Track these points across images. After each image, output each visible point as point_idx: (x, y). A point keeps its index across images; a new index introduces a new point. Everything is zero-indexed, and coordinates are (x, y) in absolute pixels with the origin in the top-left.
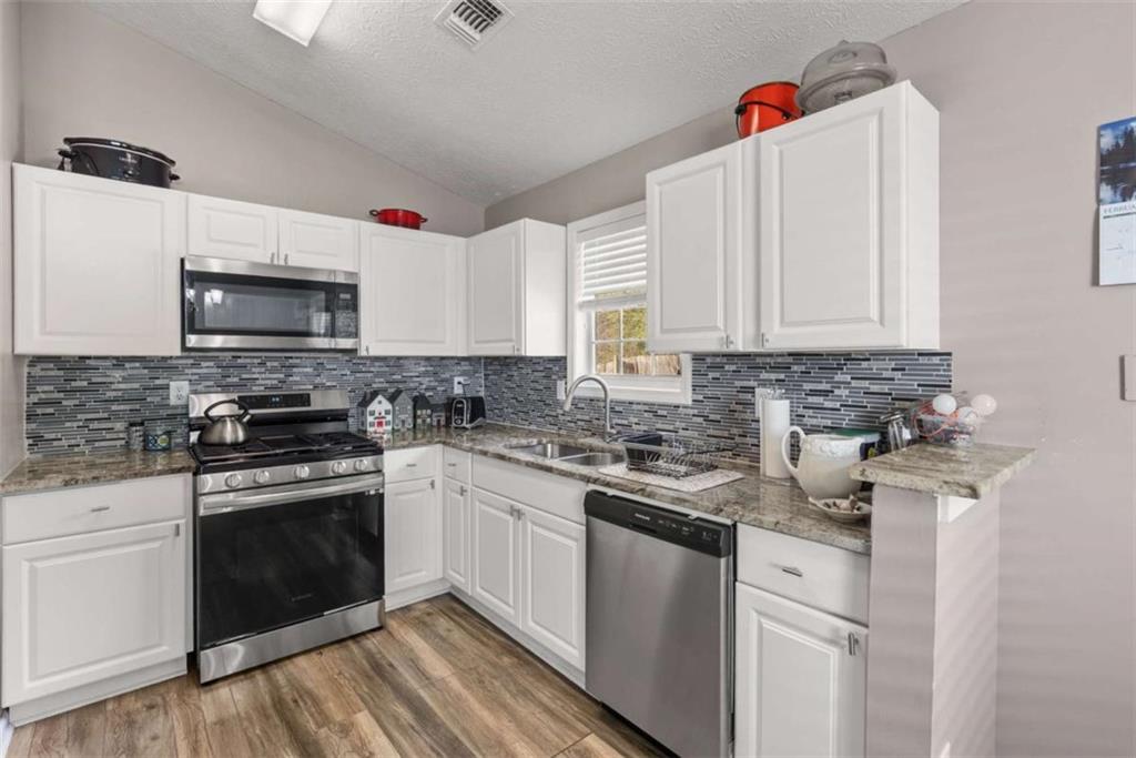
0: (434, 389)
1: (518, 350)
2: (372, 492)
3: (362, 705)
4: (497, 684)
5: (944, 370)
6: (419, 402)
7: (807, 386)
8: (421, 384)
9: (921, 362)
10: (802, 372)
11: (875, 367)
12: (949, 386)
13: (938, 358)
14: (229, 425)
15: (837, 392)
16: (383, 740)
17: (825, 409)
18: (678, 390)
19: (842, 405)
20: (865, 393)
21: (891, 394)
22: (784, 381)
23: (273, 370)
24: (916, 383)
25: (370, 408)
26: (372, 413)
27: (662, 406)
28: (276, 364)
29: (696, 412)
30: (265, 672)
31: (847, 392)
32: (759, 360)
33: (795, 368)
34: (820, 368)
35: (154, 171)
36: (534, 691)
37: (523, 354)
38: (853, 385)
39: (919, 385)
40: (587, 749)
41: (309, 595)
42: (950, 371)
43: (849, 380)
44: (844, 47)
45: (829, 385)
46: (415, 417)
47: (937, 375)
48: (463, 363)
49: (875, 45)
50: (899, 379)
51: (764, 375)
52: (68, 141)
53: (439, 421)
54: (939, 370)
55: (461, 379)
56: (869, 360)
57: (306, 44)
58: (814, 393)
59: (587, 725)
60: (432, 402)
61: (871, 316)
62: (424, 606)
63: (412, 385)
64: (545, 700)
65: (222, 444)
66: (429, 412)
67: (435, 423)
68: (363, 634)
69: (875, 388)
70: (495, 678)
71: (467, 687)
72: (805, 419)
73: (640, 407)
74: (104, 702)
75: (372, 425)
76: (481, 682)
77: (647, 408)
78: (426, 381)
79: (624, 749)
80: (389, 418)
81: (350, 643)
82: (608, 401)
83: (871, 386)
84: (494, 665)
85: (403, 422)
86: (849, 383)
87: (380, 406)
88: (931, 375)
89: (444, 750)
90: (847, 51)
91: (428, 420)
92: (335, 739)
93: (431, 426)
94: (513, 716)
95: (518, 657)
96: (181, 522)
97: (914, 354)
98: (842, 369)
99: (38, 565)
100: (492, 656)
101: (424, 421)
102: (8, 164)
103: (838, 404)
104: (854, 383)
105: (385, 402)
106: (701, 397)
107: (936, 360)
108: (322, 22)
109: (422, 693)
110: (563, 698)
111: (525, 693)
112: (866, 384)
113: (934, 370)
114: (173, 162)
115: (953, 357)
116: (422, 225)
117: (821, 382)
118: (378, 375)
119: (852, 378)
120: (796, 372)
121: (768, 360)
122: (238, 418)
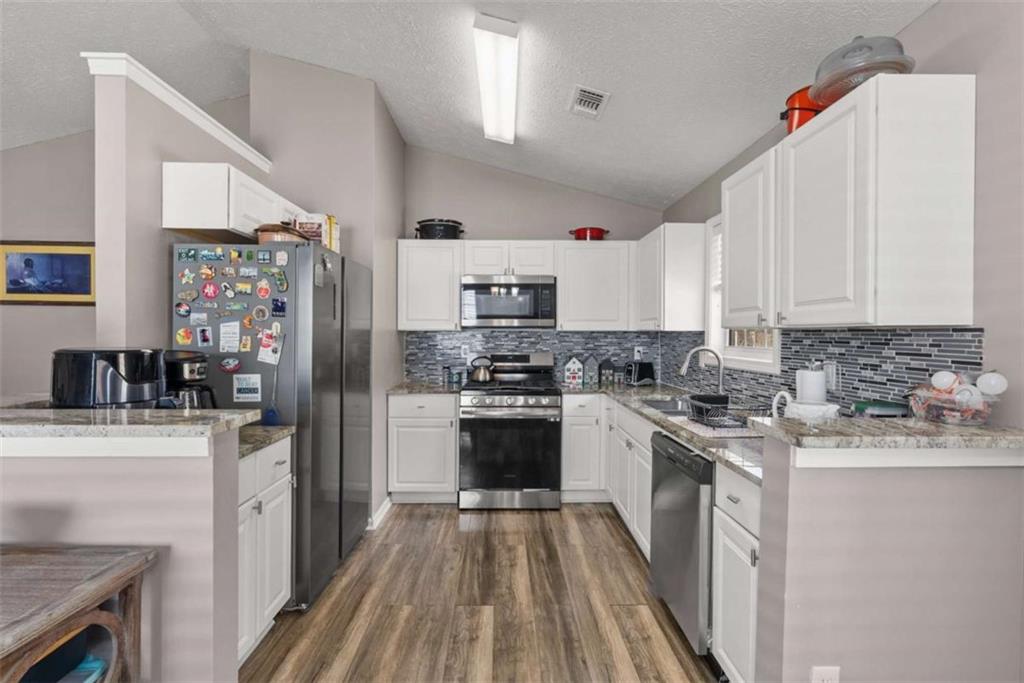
0: (618, 355)
1: (659, 326)
2: (552, 420)
3: (524, 541)
4: (605, 558)
5: (976, 347)
6: (605, 365)
7: (862, 361)
8: (608, 351)
9: (954, 338)
10: (858, 347)
11: (915, 343)
12: (980, 364)
13: (970, 333)
14: (482, 371)
15: (884, 367)
16: (524, 561)
17: (876, 383)
18: (771, 361)
19: (888, 380)
20: (907, 368)
21: (928, 370)
22: (844, 355)
23: (513, 340)
24: (950, 360)
25: (568, 366)
26: (569, 370)
27: (762, 374)
28: (514, 336)
29: (783, 381)
30: (489, 513)
31: (892, 366)
32: (827, 335)
33: (853, 343)
34: (872, 344)
35: (452, 231)
36: (626, 570)
37: (662, 329)
38: (897, 360)
39: (953, 362)
40: (637, 611)
41: (513, 476)
42: (980, 347)
43: (894, 355)
44: (860, 42)
45: (878, 360)
46: (600, 375)
47: (969, 352)
48: (643, 336)
49: (892, 39)
50: (935, 356)
51: (831, 349)
52: (419, 223)
53: (619, 379)
54: (970, 347)
55: (641, 349)
56: (910, 335)
57: (512, 143)
58: (865, 367)
59: (646, 599)
60: (616, 364)
61: (848, 295)
62: (590, 505)
63: (602, 352)
64: (630, 578)
65: (478, 382)
66: (611, 372)
67: (616, 380)
68: (545, 510)
69: (914, 364)
70: (605, 555)
71: (585, 554)
72: (860, 391)
73: (748, 375)
74: (423, 504)
75: (569, 378)
76: (596, 555)
77: (752, 376)
78: (612, 349)
79: (661, 621)
80: (581, 374)
81: (537, 513)
82: (722, 367)
83: (912, 362)
84: (610, 549)
85: (591, 377)
86: (894, 358)
87: (574, 365)
88: (963, 352)
89: (552, 577)
90: (861, 45)
91: (611, 378)
92: (503, 551)
93: (613, 383)
94: (603, 576)
95: (630, 549)
96: (454, 420)
97: (948, 330)
98: (888, 344)
99: (401, 429)
100: (613, 543)
101: (607, 378)
102: (394, 240)
103: (885, 378)
104: (898, 359)
105: (577, 362)
106: (786, 368)
107: (968, 336)
108: (516, 128)
109: (559, 548)
110: (642, 580)
111: (619, 570)
112: (907, 359)
113: (966, 347)
114: (460, 224)
115: (985, 333)
116: (604, 236)
117: (872, 357)
118: (577, 344)
119: (897, 354)
120: (853, 347)
121: (834, 335)
122: (487, 368)
